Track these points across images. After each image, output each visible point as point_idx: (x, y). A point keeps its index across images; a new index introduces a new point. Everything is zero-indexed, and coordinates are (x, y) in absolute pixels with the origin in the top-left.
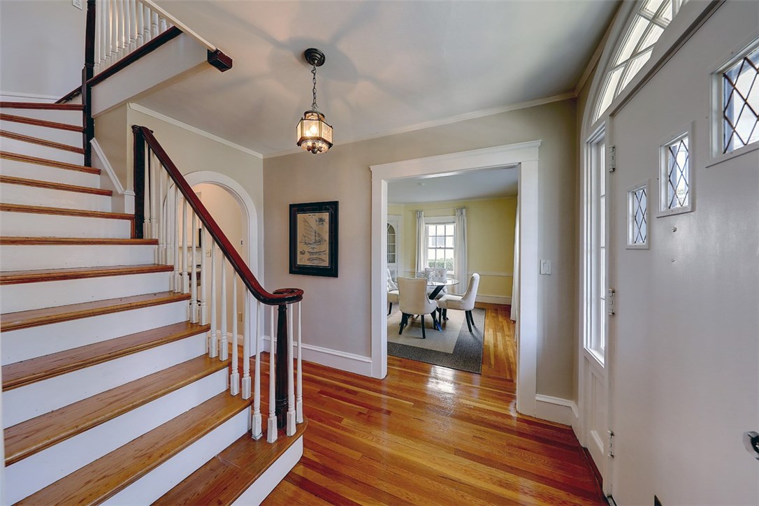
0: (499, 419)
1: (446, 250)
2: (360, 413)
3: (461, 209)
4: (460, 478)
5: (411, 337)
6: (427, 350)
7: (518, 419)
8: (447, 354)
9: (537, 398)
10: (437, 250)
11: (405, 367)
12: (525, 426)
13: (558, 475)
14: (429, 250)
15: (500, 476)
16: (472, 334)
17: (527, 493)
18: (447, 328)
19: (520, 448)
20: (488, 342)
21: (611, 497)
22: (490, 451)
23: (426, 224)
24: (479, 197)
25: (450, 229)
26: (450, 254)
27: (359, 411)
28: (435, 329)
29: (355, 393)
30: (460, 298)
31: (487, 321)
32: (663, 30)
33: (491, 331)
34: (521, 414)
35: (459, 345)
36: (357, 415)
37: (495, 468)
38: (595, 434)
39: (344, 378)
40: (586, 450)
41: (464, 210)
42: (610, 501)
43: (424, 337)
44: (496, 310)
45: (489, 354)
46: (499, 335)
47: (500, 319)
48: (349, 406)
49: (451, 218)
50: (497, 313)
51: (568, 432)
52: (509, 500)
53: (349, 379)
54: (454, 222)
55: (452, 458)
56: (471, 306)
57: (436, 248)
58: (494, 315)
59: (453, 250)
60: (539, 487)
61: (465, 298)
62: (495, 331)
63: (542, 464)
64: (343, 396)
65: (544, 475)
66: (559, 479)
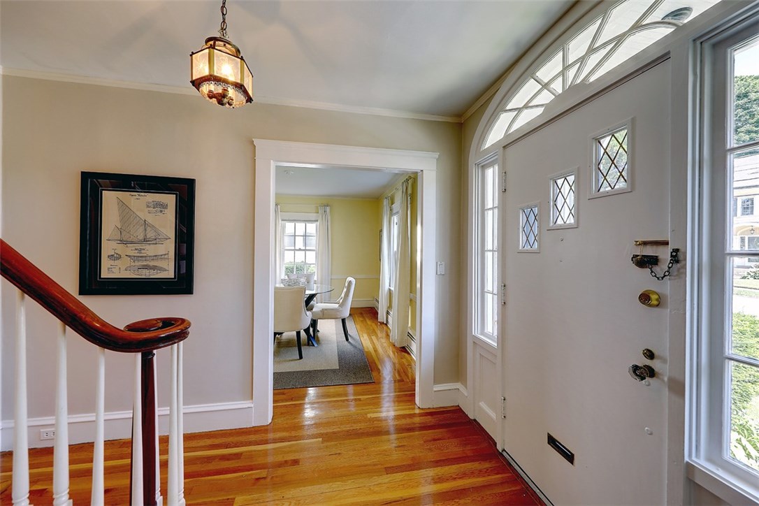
0: (408, 421)
1: (307, 252)
2: (258, 479)
3: (325, 205)
4: (401, 495)
5: (285, 361)
6: (309, 372)
7: (421, 415)
8: (334, 371)
9: (435, 389)
10: (296, 252)
11: (292, 400)
12: (429, 420)
13: (468, 450)
14: (286, 252)
15: (431, 474)
16: (349, 342)
17: (455, 478)
18: (321, 342)
19: (435, 440)
20: (368, 348)
21: (504, 450)
22: (413, 455)
23: (282, 220)
24: (345, 196)
25: (312, 228)
26: (311, 257)
27: (254, 477)
28: (308, 345)
29: (237, 456)
30: (336, 306)
31: (358, 327)
32: (554, 97)
33: (366, 336)
34: (422, 409)
35: (342, 357)
36: (254, 484)
37: (424, 469)
38: (483, 405)
39: (209, 442)
40: (475, 420)
41: (328, 209)
42: (504, 454)
43: (301, 357)
44: (361, 314)
45: (374, 360)
46: (374, 338)
47: (369, 322)
48: (236, 478)
49: (313, 216)
50: (363, 317)
51: (458, 411)
52: (447, 492)
53: (217, 441)
54: (317, 221)
55: (386, 479)
56: (346, 313)
57: (295, 250)
58: (361, 319)
59: (315, 252)
60: (461, 467)
61: (342, 305)
62: (369, 335)
63: (453, 447)
64: (218, 467)
65: (459, 456)
66: (469, 454)
